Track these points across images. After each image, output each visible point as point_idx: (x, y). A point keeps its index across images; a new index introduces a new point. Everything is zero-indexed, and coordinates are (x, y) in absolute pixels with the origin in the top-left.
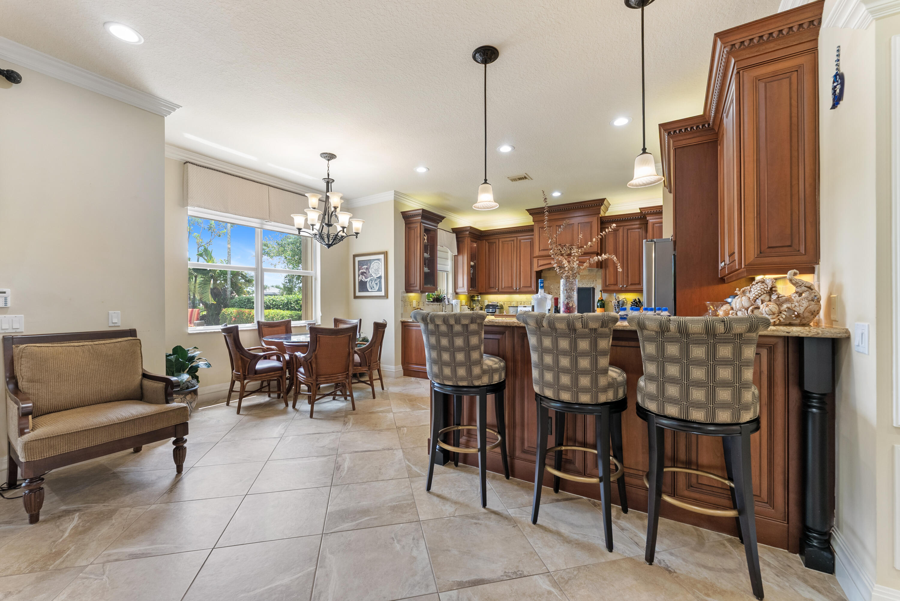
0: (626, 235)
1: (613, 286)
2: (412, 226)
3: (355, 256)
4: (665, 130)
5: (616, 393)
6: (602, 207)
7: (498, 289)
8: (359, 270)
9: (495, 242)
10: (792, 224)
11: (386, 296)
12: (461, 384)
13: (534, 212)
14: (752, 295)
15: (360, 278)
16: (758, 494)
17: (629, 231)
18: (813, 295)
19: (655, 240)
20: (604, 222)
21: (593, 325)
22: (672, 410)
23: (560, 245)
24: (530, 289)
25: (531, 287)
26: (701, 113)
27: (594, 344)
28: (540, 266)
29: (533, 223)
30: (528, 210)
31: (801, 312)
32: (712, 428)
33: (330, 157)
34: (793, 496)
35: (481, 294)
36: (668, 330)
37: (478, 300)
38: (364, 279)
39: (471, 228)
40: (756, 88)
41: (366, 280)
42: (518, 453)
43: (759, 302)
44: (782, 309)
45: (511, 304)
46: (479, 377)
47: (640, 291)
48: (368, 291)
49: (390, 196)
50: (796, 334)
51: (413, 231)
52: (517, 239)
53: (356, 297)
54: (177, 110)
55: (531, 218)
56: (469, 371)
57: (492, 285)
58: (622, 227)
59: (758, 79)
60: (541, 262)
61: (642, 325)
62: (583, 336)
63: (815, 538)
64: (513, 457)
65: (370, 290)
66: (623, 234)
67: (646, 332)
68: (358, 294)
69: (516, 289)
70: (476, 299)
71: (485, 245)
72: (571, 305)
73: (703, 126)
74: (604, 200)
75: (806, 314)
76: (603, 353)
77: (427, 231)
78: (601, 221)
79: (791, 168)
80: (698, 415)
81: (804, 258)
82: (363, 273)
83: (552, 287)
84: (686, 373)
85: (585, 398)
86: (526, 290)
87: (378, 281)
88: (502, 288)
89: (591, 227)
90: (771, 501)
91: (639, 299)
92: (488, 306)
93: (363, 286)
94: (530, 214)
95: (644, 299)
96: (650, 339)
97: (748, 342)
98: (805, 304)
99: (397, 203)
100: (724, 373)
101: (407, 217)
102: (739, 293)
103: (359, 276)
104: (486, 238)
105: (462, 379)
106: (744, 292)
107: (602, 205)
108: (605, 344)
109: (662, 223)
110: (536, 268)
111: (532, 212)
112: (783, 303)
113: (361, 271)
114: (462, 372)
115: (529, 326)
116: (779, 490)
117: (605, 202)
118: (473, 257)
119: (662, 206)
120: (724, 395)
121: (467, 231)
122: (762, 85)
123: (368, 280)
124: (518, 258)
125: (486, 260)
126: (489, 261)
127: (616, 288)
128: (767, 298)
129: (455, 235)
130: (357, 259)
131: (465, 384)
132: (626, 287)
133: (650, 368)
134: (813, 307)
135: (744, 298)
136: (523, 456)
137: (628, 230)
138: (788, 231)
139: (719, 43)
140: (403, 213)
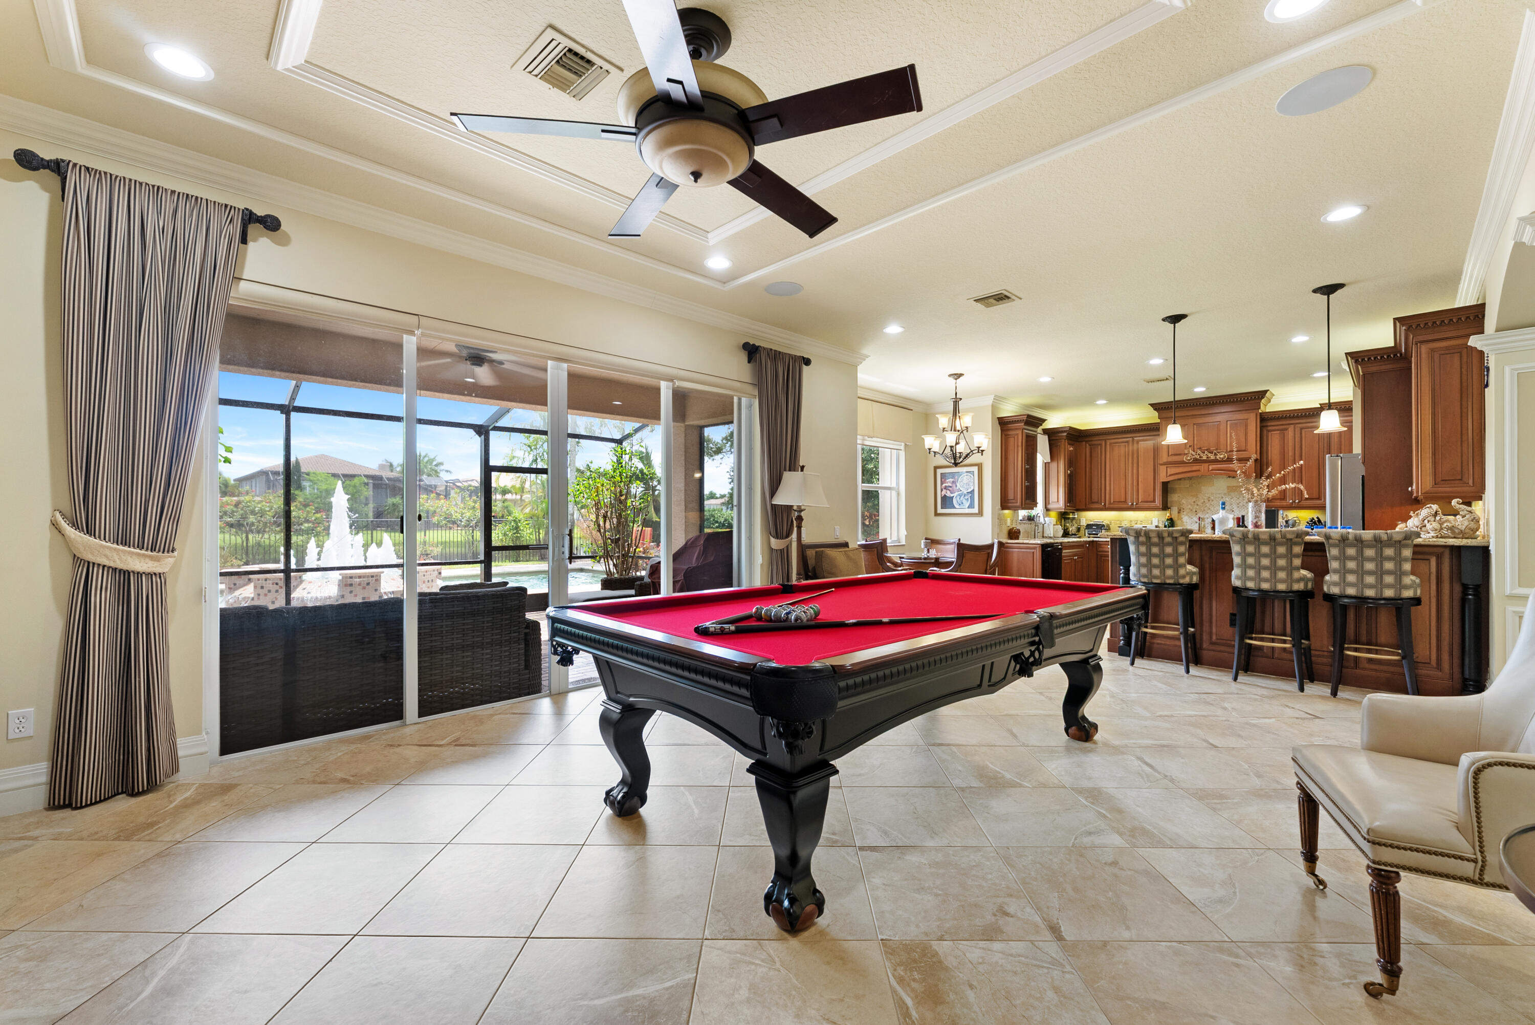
0: (1299, 435)
1: (1278, 501)
2: (1011, 433)
3: (936, 468)
4: (1352, 358)
5: (1306, 585)
6: (1263, 401)
7: (1105, 504)
8: (942, 484)
9: (1101, 445)
10: (1462, 463)
11: (980, 513)
12: (1168, 581)
13: (1158, 407)
14: (1421, 517)
15: (944, 491)
16: (1428, 661)
17: (1303, 431)
18: (1472, 517)
19: (1341, 455)
20: (1265, 420)
21: (1289, 536)
22: (1351, 591)
23: (1200, 448)
24: (1152, 505)
25: (1154, 501)
26: (1392, 345)
27: (1290, 550)
28: (1170, 475)
29: (1159, 421)
30: (1152, 405)
31: (1463, 529)
32: (1382, 602)
33: (958, 376)
34: (1456, 661)
35: (1078, 510)
36: (1348, 539)
37: (1074, 518)
38: (949, 494)
39: (1071, 428)
40: (1432, 359)
41: (952, 495)
42: (1205, 646)
43: (1426, 521)
44: (1443, 526)
45: (1121, 524)
46: (1184, 577)
47: (1322, 508)
48: (954, 507)
49: (989, 401)
50: (1452, 544)
51: (1012, 439)
52: (1133, 440)
53: (936, 514)
54: (867, 359)
55: (1156, 414)
56: (1176, 572)
57: (1095, 498)
58: (1292, 426)
59: (1432, 350)
60: (1172, 471)
61: (1328, 537)
62: (1281, 544)
63: (1470, 685)
64: (1201, 648)
65: (956, 506)
66: (1295, 434)
67: (1331, 541)
68: (940, 511)
69: (1132, 504)
70: (1071, 516)
71: (1086, 448)
72: (1259, 523)
73: (1395, 355)
74: (1266, 391)
75: (1467, 531)
76: (1297, 556)
77: (1028, 436)
78: (1261, 418)
79: (1461, 420)
80: (1370, 593)
81: (1473, 489)
82: (946, 488)
83: (1183, 501)
84: (1361, 566)
85: (1281, 587)
86: (1146, 505)
87: (968, 497)
88: (1110, 503)
89: (1246, 426)
90: (1439, 666)
91: (1318, 518)
92: (1089, 526)
93: (947, 502)
94: (1155, 409)
95: (1327, 518)
96: (1335, 546)
97: (1406, 546)
98: (1466, 523)
99: (994, 408)
100: (1389, 566)
101: (1004, 424)
102: (1413, 515)
103: (942, 490)
104: (1087, 439)
105: (1169, 578)
106: (1417, 514)
107: (1263, 398)
108: (1298, 550)
109: (1352, 422)
110: (1163, 477)
111: (1156, 407)
112: (1444, 522)
113: (944, 485)
114: (1169, 572)
115: (1234, 538)
116: (1446, 657)
117: (1267, 395)
118: (1071, 463)
119: (1352, 401)
120: (1389, 579)
121: (1064, 432)
122: (1436, 356)
123: (955, 495)
124: (1135, 465)
125: (1086, 467)
126: (1091, 468)
127: (1284, 503)
128: (1433, 519)
129: (1046, 437)
130: (939, 471)
131: (1171, 581)
132: (1299, 502)
133: (1334, 565)
134: (1473, 525)
135: (1416, 519)
136: (1212, 647)
137: (1301, 429)
138: (1459, 469)
139: (1398, 324)
140: (999, 418)
